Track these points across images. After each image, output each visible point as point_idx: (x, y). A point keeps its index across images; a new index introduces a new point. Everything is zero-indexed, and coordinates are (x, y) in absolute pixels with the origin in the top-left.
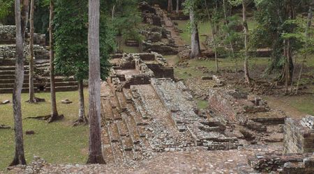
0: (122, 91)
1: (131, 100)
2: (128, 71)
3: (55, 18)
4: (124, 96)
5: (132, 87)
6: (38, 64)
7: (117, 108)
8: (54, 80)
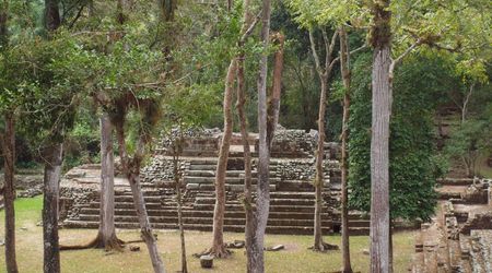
0: (458, 239)
1: (468, 253)
2: (475, 207)
3: (350, 119)
4: (459, 247)
5: (473, 232)
6: (334, 190)
7: (446, 266)
8: (347, 217)
